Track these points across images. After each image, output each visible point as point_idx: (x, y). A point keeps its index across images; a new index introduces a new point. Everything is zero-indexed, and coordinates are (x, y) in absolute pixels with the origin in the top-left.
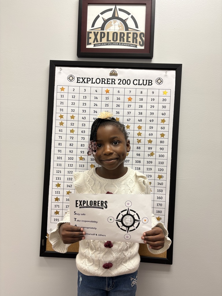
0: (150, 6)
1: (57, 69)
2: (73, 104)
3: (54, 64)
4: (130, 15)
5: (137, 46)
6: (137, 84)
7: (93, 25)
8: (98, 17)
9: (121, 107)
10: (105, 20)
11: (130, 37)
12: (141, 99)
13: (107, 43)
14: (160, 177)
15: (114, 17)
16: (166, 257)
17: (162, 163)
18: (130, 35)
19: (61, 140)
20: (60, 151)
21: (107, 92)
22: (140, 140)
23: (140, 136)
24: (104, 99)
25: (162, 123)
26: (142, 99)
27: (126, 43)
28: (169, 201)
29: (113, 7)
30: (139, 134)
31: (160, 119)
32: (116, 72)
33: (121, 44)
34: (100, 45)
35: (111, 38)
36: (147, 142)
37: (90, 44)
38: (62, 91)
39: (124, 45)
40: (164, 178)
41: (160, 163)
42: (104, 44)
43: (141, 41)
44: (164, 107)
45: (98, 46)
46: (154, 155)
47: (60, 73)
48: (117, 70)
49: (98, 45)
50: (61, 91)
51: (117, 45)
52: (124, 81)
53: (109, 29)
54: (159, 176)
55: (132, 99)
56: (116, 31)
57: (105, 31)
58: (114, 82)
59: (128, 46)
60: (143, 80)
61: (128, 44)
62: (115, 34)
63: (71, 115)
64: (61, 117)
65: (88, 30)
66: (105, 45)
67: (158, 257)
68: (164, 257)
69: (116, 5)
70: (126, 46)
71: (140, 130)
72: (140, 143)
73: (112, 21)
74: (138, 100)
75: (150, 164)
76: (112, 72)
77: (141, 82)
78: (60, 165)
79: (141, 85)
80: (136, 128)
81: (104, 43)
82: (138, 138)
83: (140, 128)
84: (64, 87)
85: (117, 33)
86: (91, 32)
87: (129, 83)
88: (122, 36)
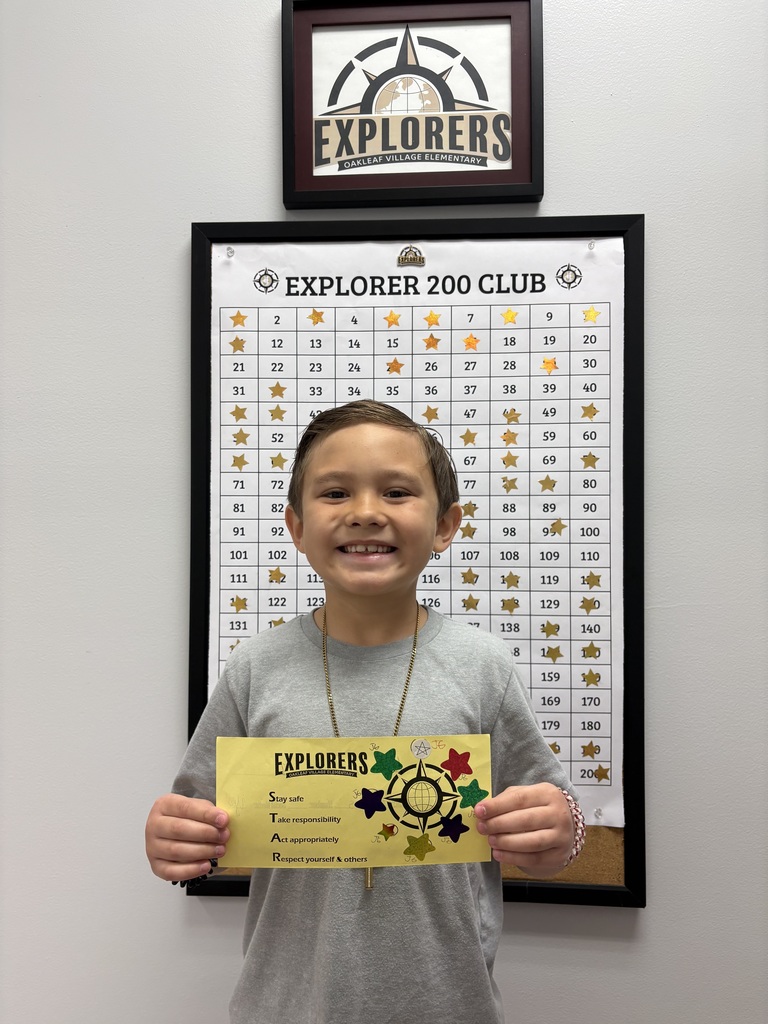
0: (524, 23)
1: (219, 252)
2: (278, 367)
3: (206, 236)
4: (459, 59)
5: (488, 161)
6: (492, 291)
7: (333, 100)
8: (349, 68)
9: (444, 369)
10: (374, 78)
11: (460, 132)
12: (509, 341)
13: (384, 156)
14: (589, 605)
15: (403, 67)
16: (622, 884)
17: (595, 556)
18: (460, 125)
19: (242, 492)
20: (240, 532)
21: (392, 321)
22: (514, 480)
23: (511, 468)
24: (382, 345)
25: (587, 419)
26: (513, 341)
27: (448, 154)
28: (623, 688)
29: (398, 33)
30: (510, 460)
31: (577, 406)
32: (418, 254)
33: (433, 158)
34: (358, 162)
35: (395, 138)
36: (537, 488)
37: (327, 161)
38: (239, 327)
39: (444, 161)
40: (604, 610)
41: (587, 557)
42: (375, 159)
43: (498, 142)
44: (588, 363)
45: (354, 167)
46: (565, 531)
47: (228, 264)
48: (424, 247)
49: (353, 164)
50: (235, 325)
51: (417, 161)
52: (449, 282)
53: (388, 108)
54: (585, 601)
55: (478, 341)
56: (411, 114)
57: (376, 115)
58: (413, 286)
59: (456, 162)
60: (514, 276)
61: (457, 155)
62: (410, 123)
63: (273, 406)
64: (239, 413)
65: (317, 115)
66: (376, 163)
67: (594, 883)
68: (616, 884)
69: (407, 27)
70: (448, 161)
71: (511, 445)
72: (512, 491)
73: (397, 81)
74: (498, 344)
75: (553, 562)
76: (404, 254)
77: (507, 282)
78: (242, 579)
79: (508, 291)
80: (497, 441)
81: (372, 157)
82: (504, 475)
83: (510, 438)
84: (243, 312)
85: (415, 121)
86: (327, 123)
87: (464, 287)
88: (434, 129)
